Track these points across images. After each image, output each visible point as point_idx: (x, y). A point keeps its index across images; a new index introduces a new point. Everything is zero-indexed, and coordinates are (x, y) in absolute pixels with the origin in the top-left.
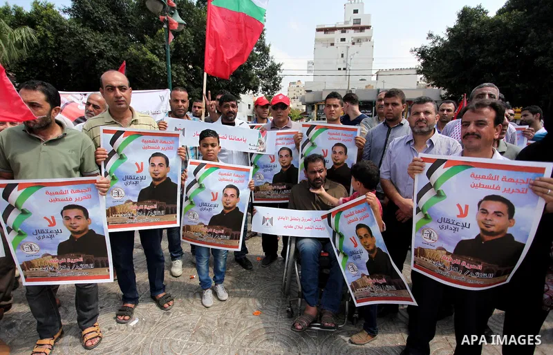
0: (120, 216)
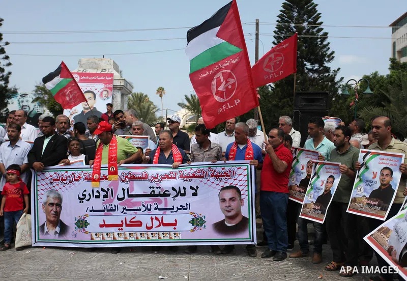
0: (357, 204)
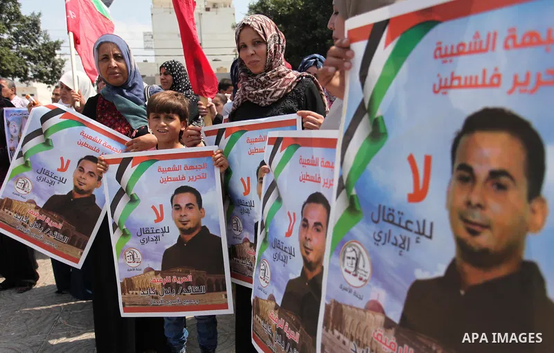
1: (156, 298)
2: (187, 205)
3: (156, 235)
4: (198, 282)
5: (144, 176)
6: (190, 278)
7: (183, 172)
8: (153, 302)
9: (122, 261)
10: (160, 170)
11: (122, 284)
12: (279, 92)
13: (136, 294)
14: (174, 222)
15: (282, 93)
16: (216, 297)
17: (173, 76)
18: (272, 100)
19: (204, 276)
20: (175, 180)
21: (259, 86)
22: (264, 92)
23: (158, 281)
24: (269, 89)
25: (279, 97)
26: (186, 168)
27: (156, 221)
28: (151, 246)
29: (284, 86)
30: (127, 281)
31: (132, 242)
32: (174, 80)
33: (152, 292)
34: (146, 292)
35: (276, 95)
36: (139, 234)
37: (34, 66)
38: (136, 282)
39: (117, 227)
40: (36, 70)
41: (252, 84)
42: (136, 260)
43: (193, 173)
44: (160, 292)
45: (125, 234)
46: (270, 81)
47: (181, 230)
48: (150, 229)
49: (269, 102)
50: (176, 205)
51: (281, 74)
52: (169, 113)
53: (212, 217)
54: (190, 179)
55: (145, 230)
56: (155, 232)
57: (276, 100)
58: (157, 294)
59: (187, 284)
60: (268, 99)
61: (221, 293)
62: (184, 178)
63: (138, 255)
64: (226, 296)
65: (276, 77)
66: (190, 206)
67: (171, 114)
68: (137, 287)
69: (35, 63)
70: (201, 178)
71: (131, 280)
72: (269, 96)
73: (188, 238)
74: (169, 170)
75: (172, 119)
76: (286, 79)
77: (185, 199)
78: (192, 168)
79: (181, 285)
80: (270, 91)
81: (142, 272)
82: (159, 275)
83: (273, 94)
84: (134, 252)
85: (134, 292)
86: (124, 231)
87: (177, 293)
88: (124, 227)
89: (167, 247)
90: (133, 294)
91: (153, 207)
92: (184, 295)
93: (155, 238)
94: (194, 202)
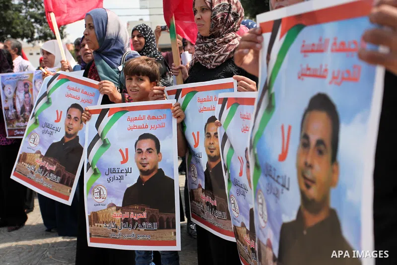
1: (116, 231)
2: (148, 150)
3: (120, 174)
4: (151, 219)
5: (116, 124)
6: (144, 215)
7: (146, 122)
8: (113, 235)
9: (91, 196)
10: (129, 119)
11: (90, 217)
12: (223, 57)
13: (100, 226)
14: (136, 164)
15: (224, 58)
16: (166, 234)
17: (146, 38)
18: (216, 64)
19: (157, 213)
20: (140, 128)
21: (207, 50)
22: (210, 57)
23: (118, 216)
24: (213, 54)
25: (222, 61)
26: (149, 118)
27: (122, 163)
28: (115, 184)
29: (227, 51)
30: (94, 215)
31: (101, 180)
32: (146, 43)
33: (113, 226)
34: (108, 225)
35: (219, 60)
36: (107, 173)
37: (40, 28)
38: (100, 216)
39: (90, 167)
40: (41, 32)
41: (201, 48)
42: (102, 196)
43: (154, 122)
44: (119, 226)
45: (95, 173)
46: (216, 47)
47: (141, 171)
48: (116, 170)
49: (213, 66)
50: (139, 149)
51: (226, 40)
52: (139, 75)
53: (168, 161)
54: (152, 127)
55: (112, 170)
56: (120, 172)
57: (219, 64)
58: (116, 227)
59: (142, 220)
60: (213, 63)
61: (171, 230)
62: (146, 127)
63: (104, 192)
64: (175, 234)
65: (222, 42)
66: (151, 150)
67: (141, 76)
68: (101, 220)
69: (41, 25)
70: (160, 127)
71: (97, 214)
72: (214, 61)
73: (146, 178)
74: (136, 119)
75: (142, 80)
76: (230, 45)
77: (146, 144)
78: (154, 118)
79: (137, 221)
80: (214, 57)
81: (105, 207)
82: (120, 211)
83: (217, 59)
84: (101, 189)
85: (99, 224)
86: (95, 170)
87: (133, 228)
88: (96, 167)
89: (129, 186)
90: (97, 226)
91: (121, 151)
92: (139, 230)
93: (119, 178)
94: (153, 147)
